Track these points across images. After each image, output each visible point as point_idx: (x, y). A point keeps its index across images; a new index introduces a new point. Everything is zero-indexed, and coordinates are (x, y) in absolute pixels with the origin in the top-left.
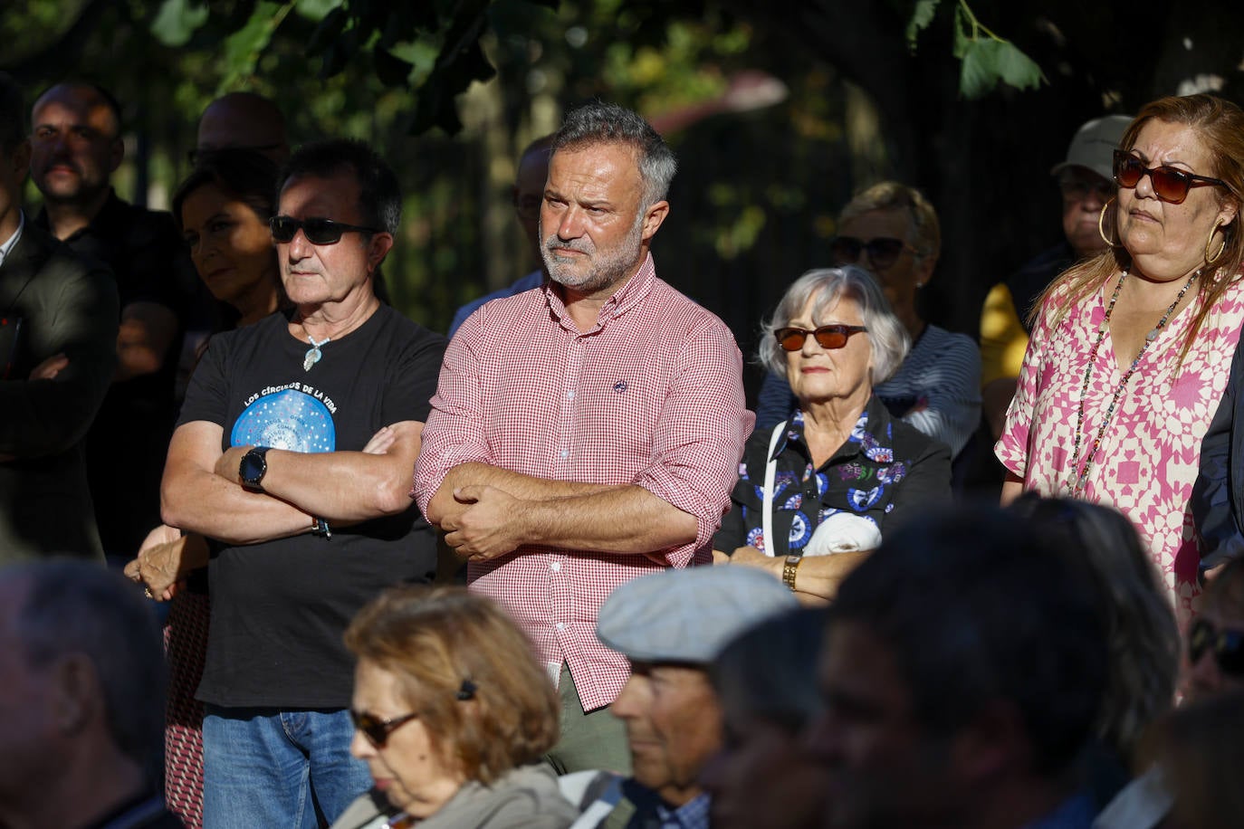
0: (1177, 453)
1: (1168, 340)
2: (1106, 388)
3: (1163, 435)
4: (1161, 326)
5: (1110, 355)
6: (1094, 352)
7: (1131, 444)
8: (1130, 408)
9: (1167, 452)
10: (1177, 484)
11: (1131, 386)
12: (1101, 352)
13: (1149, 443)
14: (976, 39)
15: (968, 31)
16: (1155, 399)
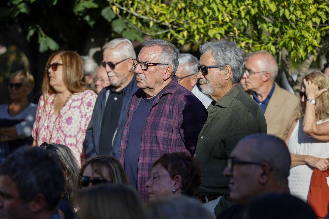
0: (68, 136)
1: (65, 110)
2: (52, 122)
3: (65, 132)
4: (64, 106)
5: (53, 114)
6: (49, 113)
7: (58, 135)
8: (58, 126)
9: (66, 136)
10: (68, 143)
11: (57, 121)
12: (51, 113)
13: (62, 135)
14: (44, 38)
15: (42, 36)
16: (63, 124)
